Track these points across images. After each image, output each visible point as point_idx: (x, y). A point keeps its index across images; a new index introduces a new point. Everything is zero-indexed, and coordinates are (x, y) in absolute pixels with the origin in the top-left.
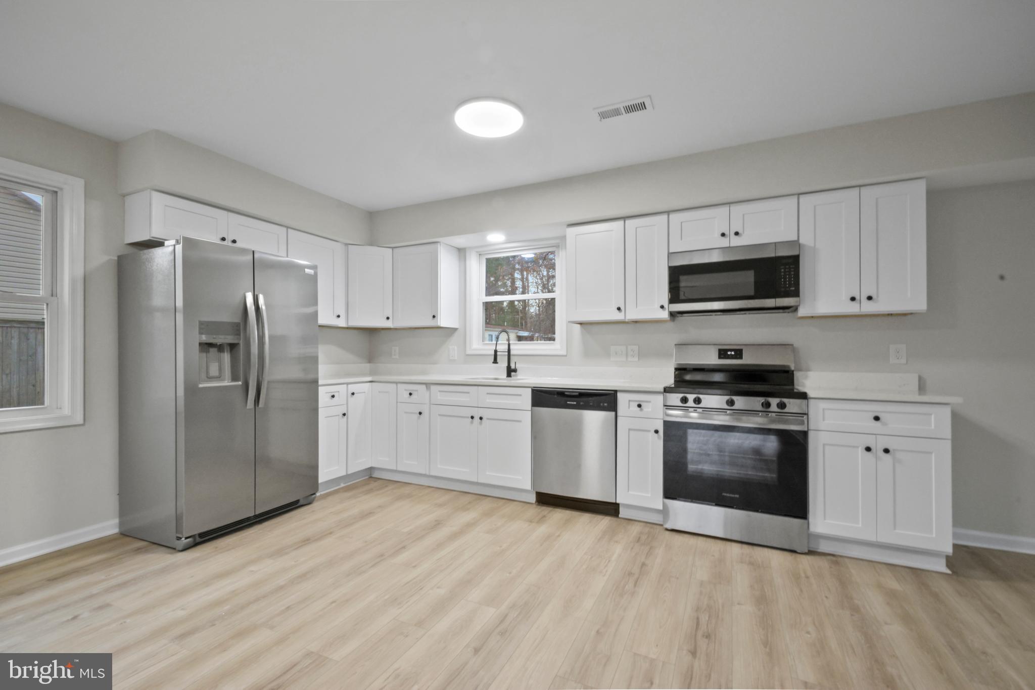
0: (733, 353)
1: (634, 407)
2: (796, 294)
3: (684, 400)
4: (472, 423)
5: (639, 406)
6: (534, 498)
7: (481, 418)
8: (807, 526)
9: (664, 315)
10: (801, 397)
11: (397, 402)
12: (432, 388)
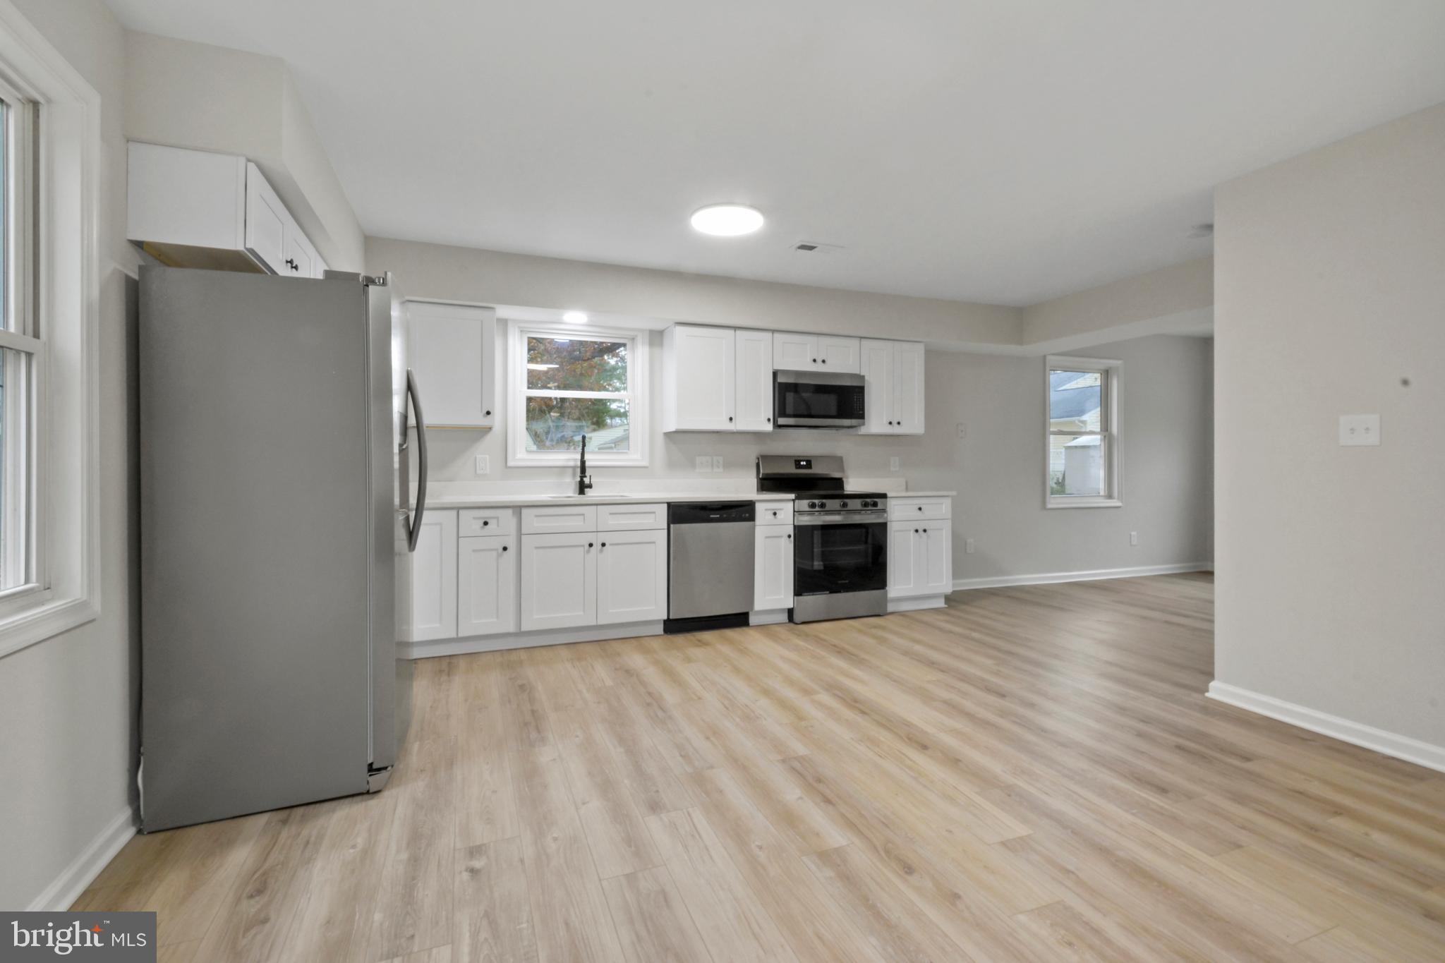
0: (805, 463)
1: (770, 516)
2: (862, 416)
3: (813, 506)
4: (588, 552)
5: (775, 514)
6: (660, 629)
7: (603, 545)
8: (886, 594)
9: (769, 427)
10: (884, 496)
11: (458, 537)
12: (524, 511)
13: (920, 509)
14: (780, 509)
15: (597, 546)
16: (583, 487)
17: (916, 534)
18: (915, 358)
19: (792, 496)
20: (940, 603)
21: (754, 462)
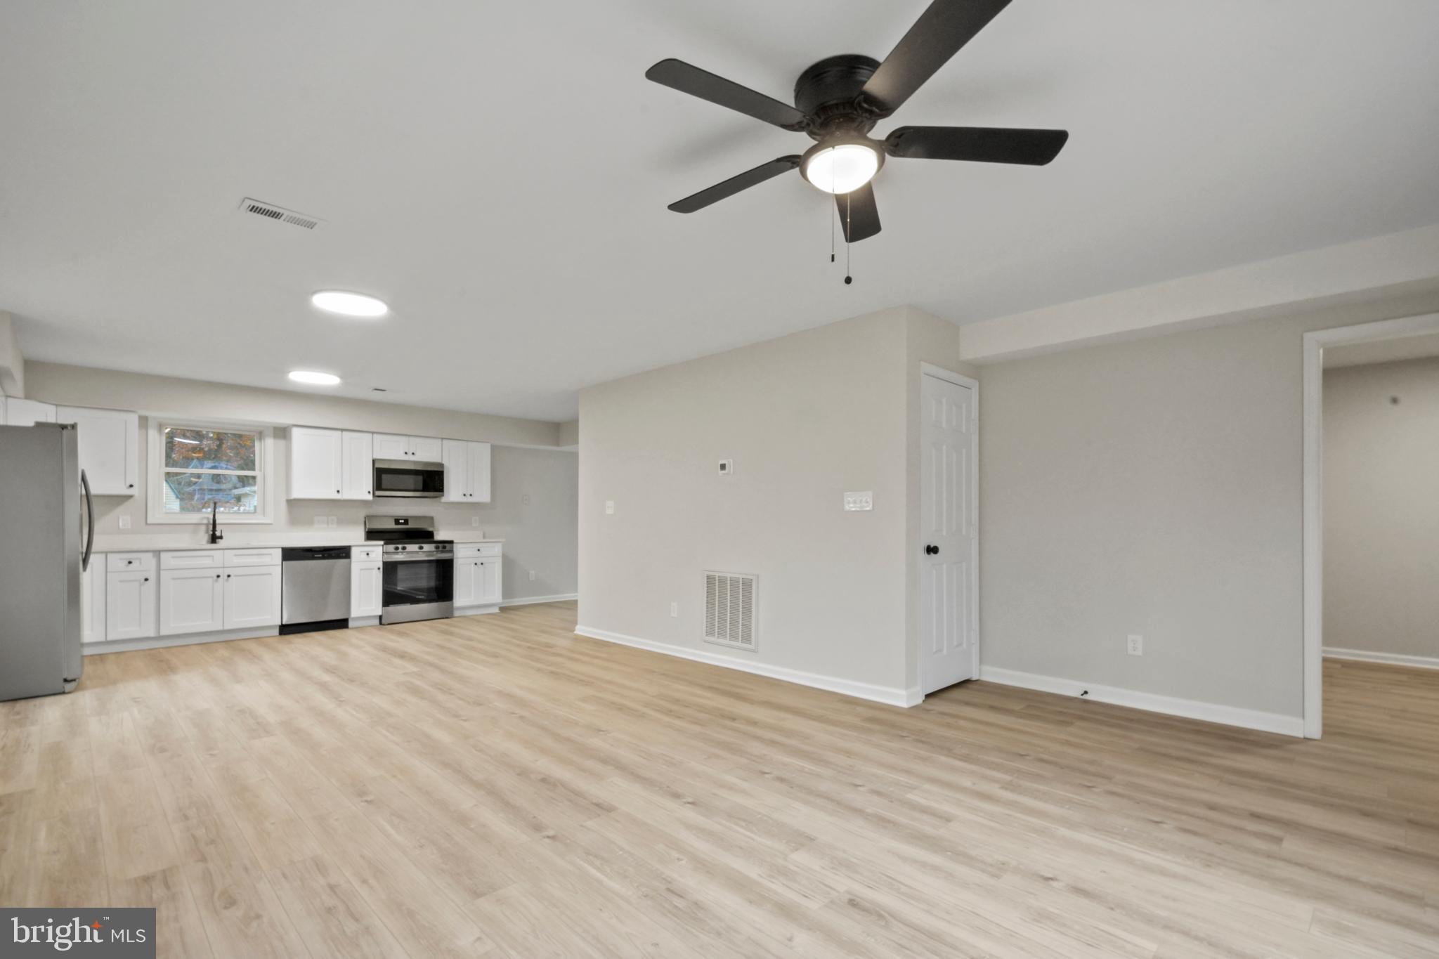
0: (403, 521)
1: (363, 555)
2: (442, 490)
3: (397, 548)
4: (217, 581)
5: (368, 554)
6: (277, 631)
7: (229, 576)
8: (452, 604)
9: (370, 497)
10: (451, 542)
11: (106, 572)
12: (163, 555)
13: (479, 550)
14: (373, 551)
15: (223, 577)
16: (214, 538)
17: (476, 566)
18: (483, 452)
19: (382, 543)
20: (496, 610)
21: (363, 520)
